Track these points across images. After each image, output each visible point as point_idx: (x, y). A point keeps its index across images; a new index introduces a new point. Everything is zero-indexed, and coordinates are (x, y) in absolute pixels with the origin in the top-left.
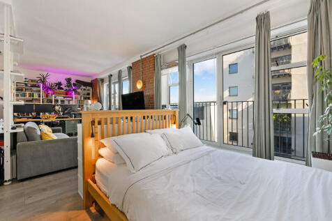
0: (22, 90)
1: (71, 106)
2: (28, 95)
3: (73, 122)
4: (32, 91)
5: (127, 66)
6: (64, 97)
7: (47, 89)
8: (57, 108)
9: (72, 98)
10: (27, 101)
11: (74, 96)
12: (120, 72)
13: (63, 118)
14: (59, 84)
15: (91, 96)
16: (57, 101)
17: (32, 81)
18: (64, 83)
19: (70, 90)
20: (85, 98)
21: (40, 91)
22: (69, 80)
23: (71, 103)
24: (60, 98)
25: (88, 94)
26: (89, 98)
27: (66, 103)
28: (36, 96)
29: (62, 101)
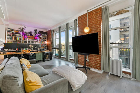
0: (10, 36)
1: (38, 45)
2: (14, 38)
3: (40, 54)
4: (16, 36)
5: (74, 19)
6: (33, 40)
7: (24, 35)
8: (30, 46)
9: (37, 40)
10: (13, 42)
11: (38, 39)
12: (67, 24)
13: (34, 51)
14: (31, 33)
15: (47, 39)
16: (29, 42)
17: (16, 30)
18: (33, 32)
19: (36, 36)
20: (44, 41)
21: (20, 36)
22: (36, 31)
23: (37, 43)
24: (31, 40)
25: (45, 38)
26: (46, 41)
27: (34, 43)
28: (18, 39)
29: (32, 42)
